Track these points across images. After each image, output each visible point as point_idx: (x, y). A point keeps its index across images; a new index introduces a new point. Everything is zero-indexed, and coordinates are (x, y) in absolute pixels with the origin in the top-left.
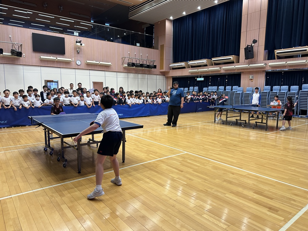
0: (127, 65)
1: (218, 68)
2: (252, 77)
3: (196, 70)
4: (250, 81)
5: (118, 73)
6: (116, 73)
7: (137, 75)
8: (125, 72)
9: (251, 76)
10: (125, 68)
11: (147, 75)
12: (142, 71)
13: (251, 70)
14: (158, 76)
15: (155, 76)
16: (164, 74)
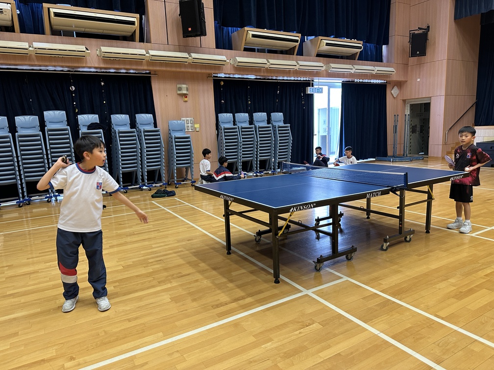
1: (83, 48)
2: (187, 90)
4: (181, 101)
9: (184, 86)
13: (190, 70)
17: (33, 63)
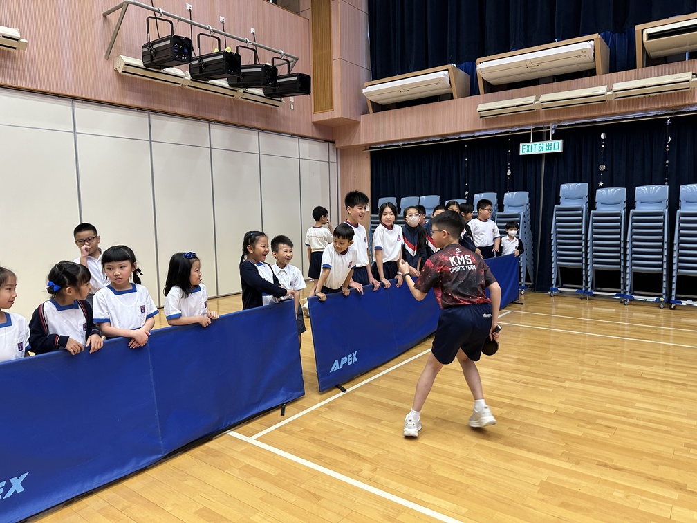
0: (140, 63)
3: (531, 99)
5: (82, 110)
6: (64, 107)
7: (203, 127)
8: (127, 102)
10: (125, 78)
11: (254, 135)
12: (231, 109)
14: (305, 144)
15: (293, 143)
16: (329, 134)
17: (612, 112)
